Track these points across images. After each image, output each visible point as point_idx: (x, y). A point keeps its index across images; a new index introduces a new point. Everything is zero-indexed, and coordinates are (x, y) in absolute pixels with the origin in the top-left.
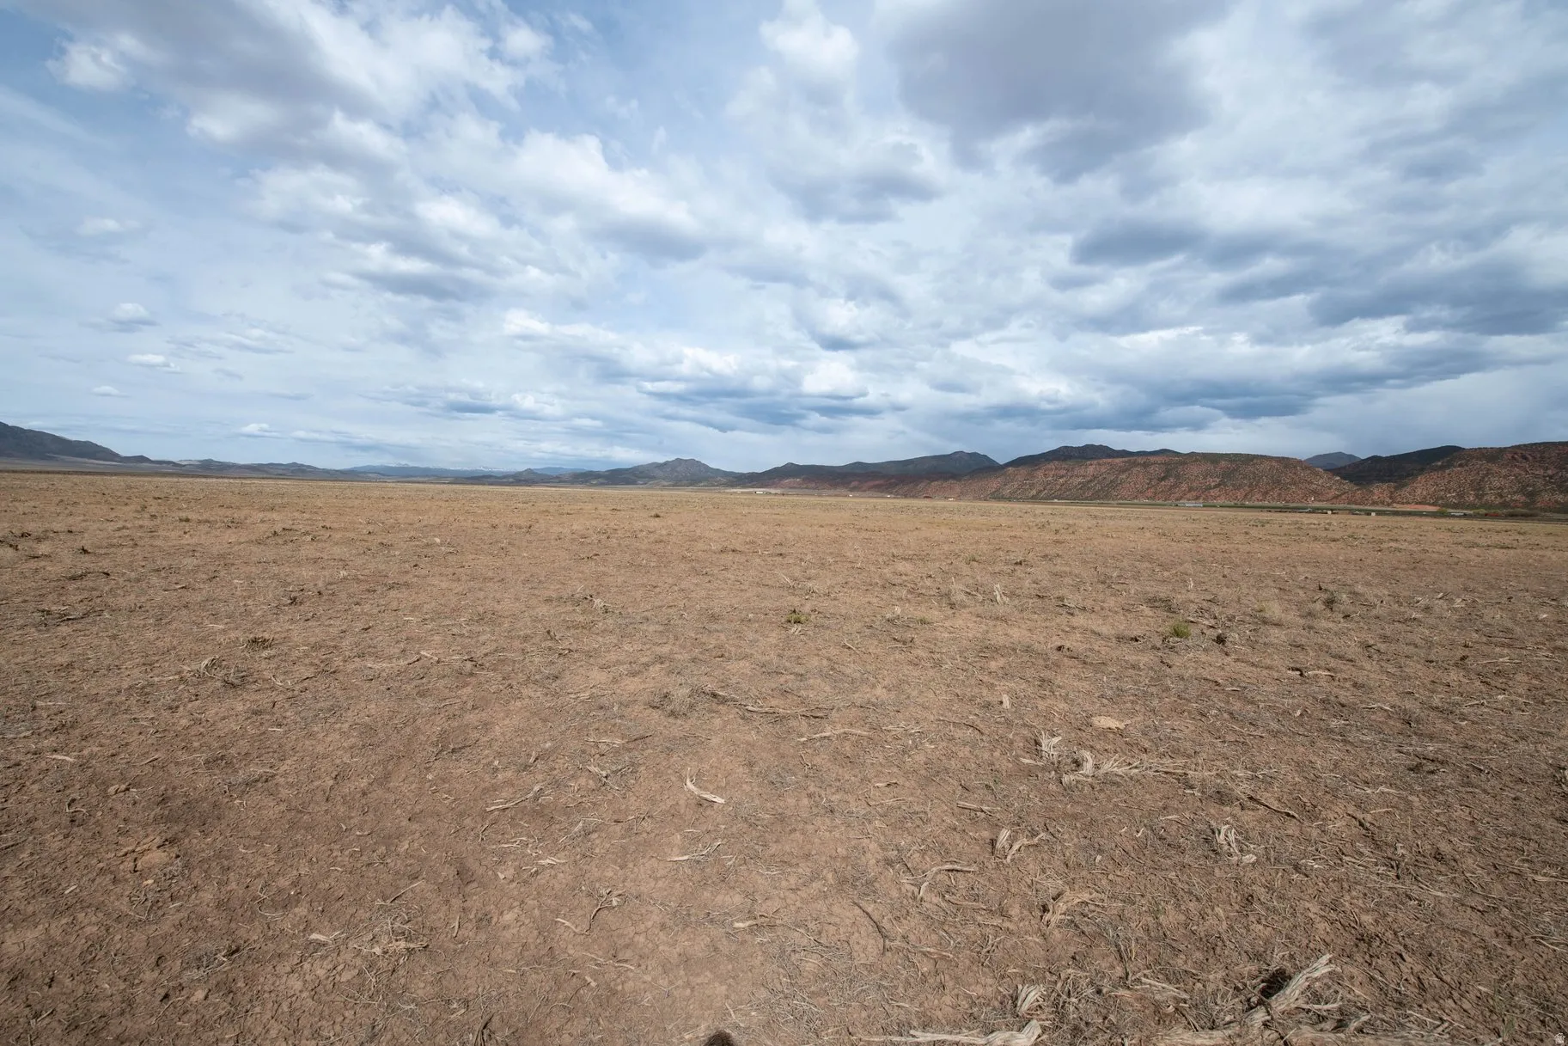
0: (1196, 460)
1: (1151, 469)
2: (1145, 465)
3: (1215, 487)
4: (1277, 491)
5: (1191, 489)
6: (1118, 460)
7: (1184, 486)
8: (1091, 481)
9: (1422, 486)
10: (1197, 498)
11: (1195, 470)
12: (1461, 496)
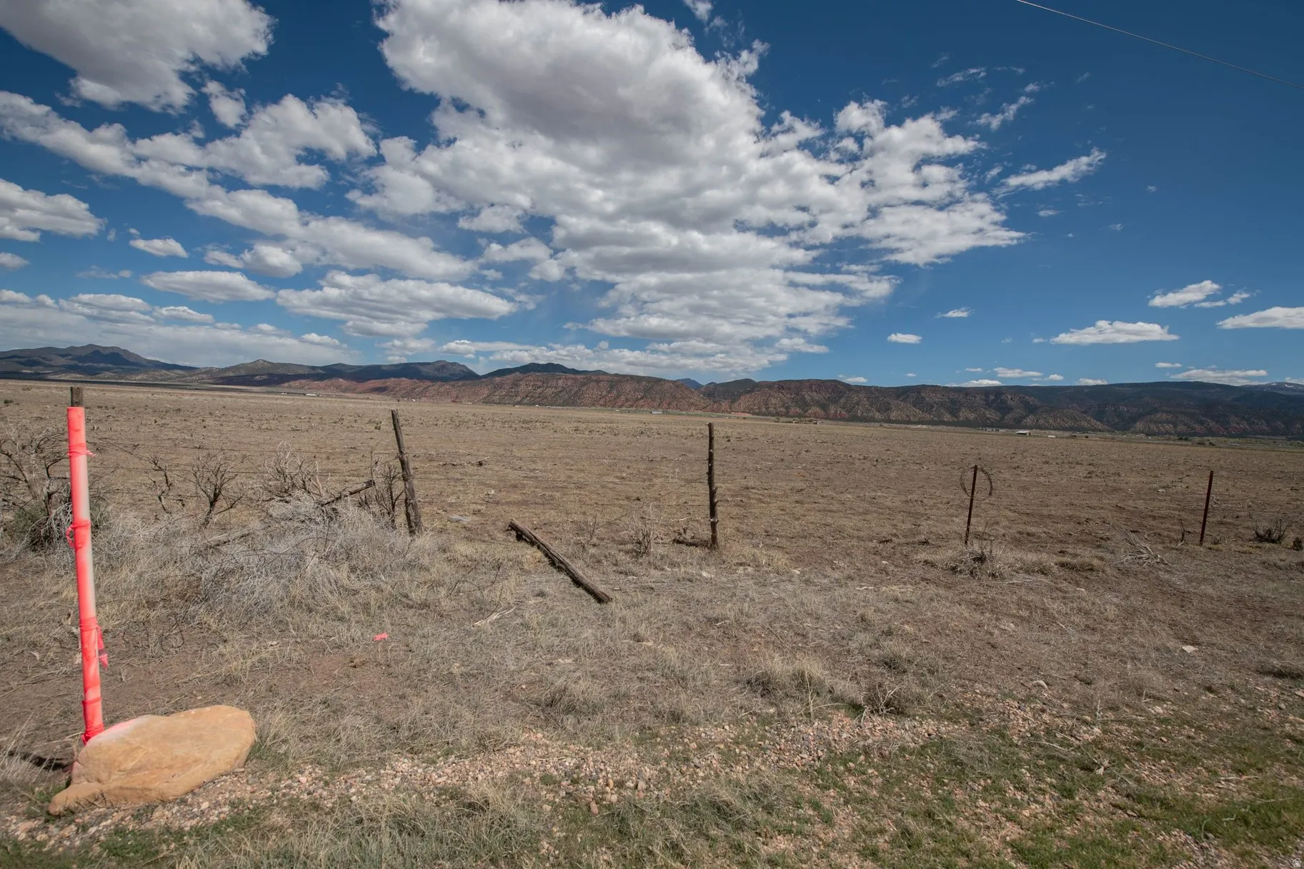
0: (628, 380)
1: (601, 384)
2: (598, 382)
3: (642, 398)
4: (675, 403)
5: (627, 400)
6: (578, 377)
7: (623, 398)
8: (560, 392)
9: (744, 401)
10: (632, 406)
11: (628, 387)
12: (759, 408)
